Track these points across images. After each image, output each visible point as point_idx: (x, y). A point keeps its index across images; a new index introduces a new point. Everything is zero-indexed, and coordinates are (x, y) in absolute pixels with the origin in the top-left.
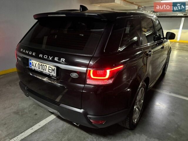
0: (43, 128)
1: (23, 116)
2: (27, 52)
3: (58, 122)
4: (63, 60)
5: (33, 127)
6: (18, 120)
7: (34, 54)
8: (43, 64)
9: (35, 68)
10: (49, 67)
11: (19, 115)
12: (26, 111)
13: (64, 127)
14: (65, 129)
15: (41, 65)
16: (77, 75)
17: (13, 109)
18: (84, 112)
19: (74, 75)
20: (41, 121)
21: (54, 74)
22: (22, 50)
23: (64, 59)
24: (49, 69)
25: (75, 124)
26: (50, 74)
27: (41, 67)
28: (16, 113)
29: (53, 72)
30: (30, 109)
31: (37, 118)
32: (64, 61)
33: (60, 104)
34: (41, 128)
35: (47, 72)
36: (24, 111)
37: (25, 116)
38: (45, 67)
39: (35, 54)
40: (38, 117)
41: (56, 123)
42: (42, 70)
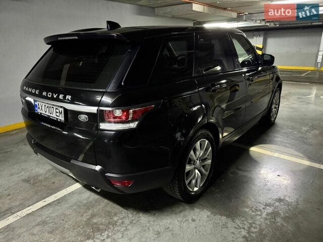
0: (60, 201)
1: (35, 185)
2: (30, 90)
3: (83, 193)
4: (68, 97)
5: (46, 199)
6: (27, 190)
7: (37, 93)
8: (49, 106)
9: (41, 112)
10: (56, 109)
11: (30, 183)
12: (40, 178)
13: (91, 199)
14: (91, 202)
15: (48, 107)
16: (86, 118)
17: (22, 176)
18: (101, 170)
19: (83, 118)
20: (58, 191)
21: (62, 118)
22: (25, 87)
23: (70, 97)
24: (56, 112)
25: (94, 188)
26: (57, 119)
27: (47, 109)
28: (27, 181)
29: (61, 116)
30: (47, 176)
31: (54, 187)
32: (70, 99)
33: (70, 160)
34: (57, 200)
35: (54, 116)
36: (37, 179)
37: (38, 184)
38: (52, 109)
39: (39, 92)
40: (56, 185)
41: (80, 194)
42: (49, 115)
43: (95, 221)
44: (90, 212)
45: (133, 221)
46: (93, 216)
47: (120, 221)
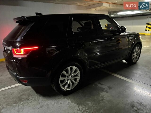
23: (6, 43)
43: (22, 97)
44: (23, 93)
45: (36, 99)
46: (23, 95)
47: (31, 99)
